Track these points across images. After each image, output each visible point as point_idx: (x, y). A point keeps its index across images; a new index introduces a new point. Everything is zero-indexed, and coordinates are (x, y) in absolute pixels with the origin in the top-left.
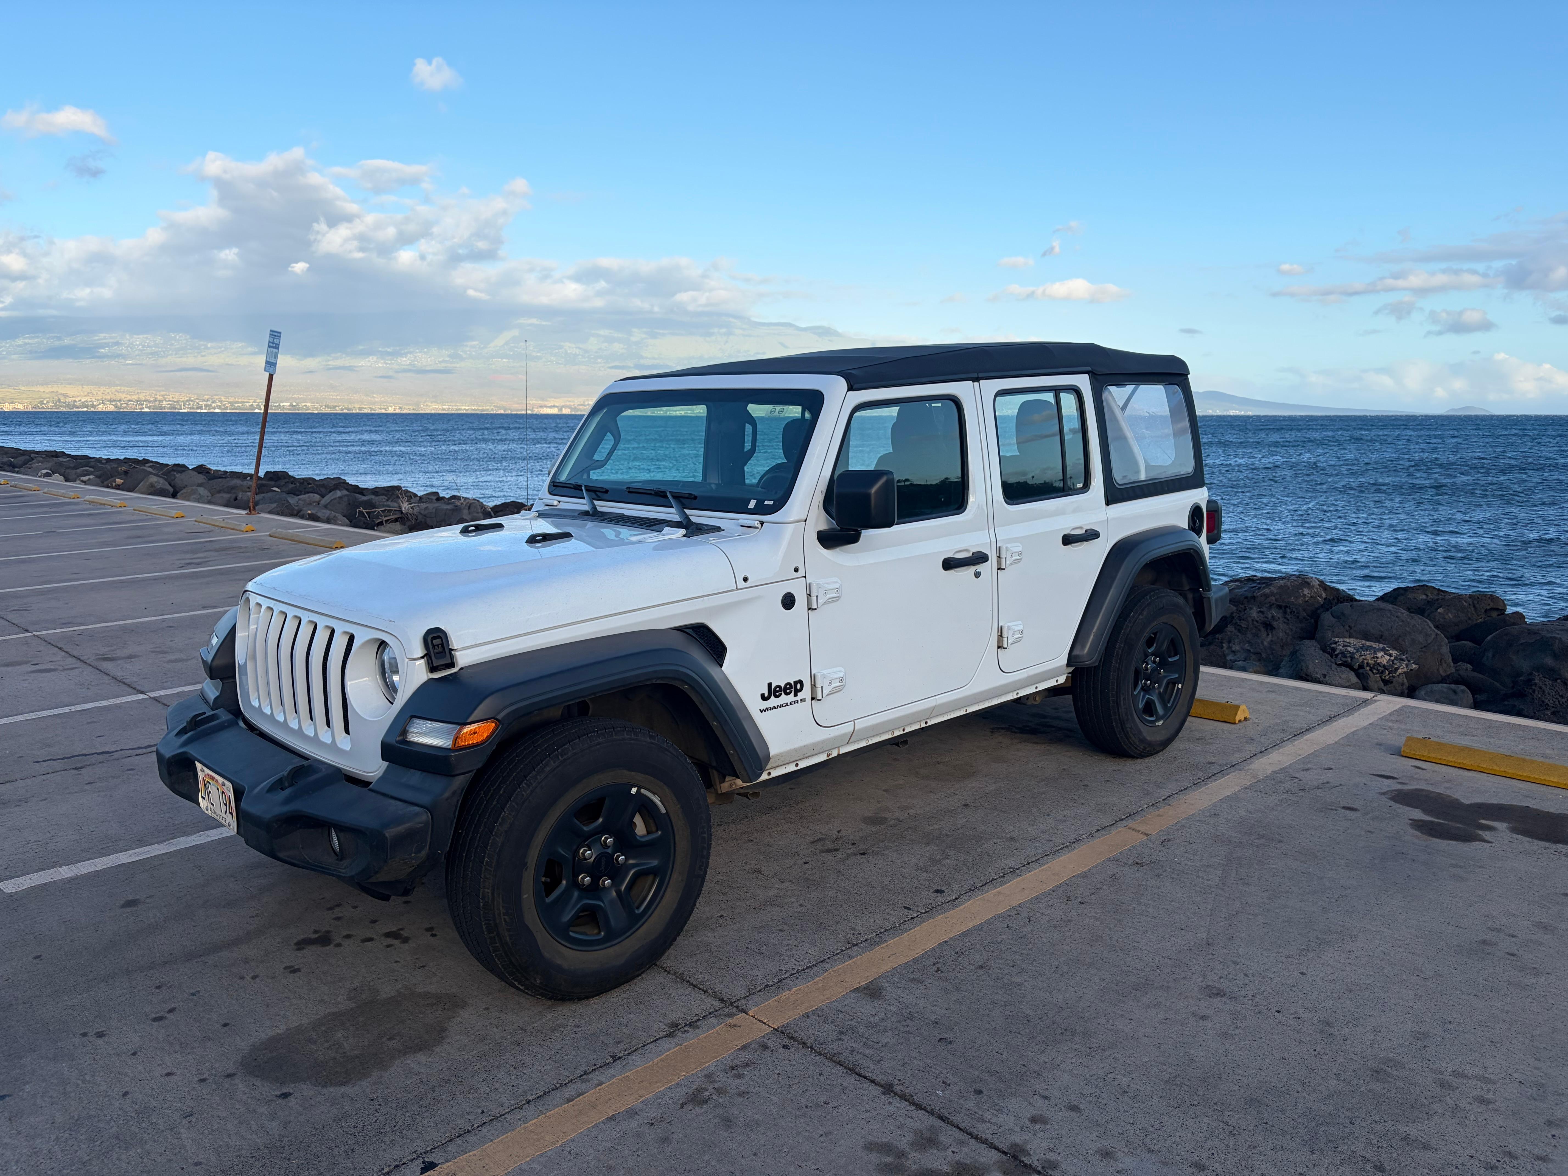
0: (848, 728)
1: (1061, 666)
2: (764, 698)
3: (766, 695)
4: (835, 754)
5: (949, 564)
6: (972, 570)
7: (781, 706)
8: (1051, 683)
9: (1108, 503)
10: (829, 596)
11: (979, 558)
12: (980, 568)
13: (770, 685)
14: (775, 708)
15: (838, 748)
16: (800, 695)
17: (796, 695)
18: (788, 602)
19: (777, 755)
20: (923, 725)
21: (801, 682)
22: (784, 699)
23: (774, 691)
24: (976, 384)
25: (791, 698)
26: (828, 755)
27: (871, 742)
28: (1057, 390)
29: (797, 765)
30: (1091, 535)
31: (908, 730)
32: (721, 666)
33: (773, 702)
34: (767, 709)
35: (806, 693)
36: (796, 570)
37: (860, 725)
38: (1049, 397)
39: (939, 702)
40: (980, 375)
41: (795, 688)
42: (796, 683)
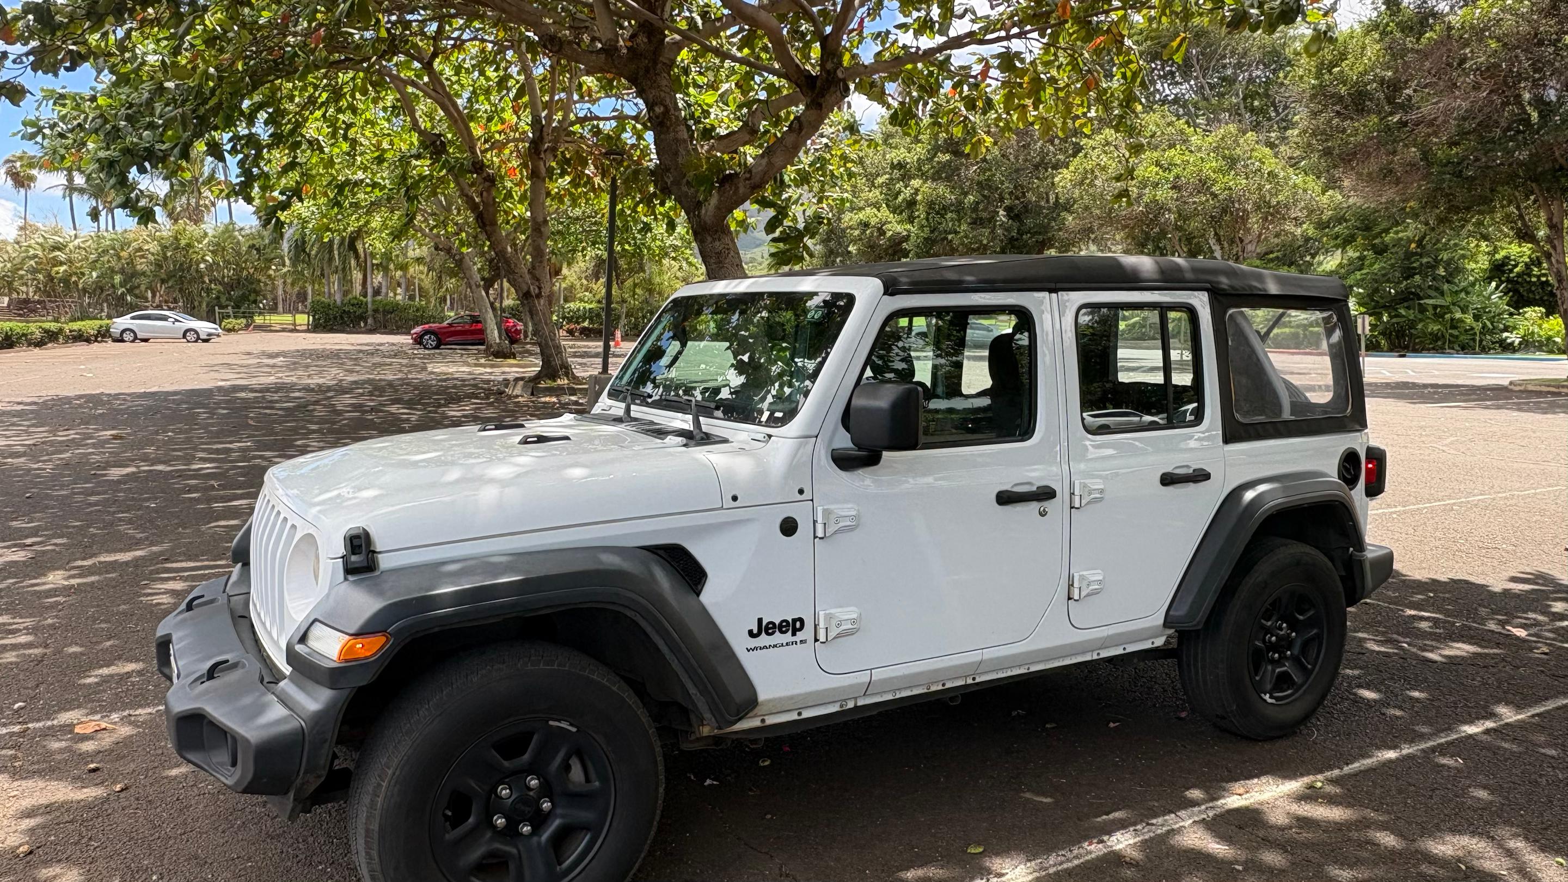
0: (864, 678)
1: (1157, 627)
2: (751, 633)
3: (755, 631)
4: (851, 705)
5: (1005, 498)
6: (1034, 506)
7: (775, 646)
8: (1147, 645)
9: (1227, 440)
10: (841, 524)
11: (1046, 494)
12: (1048, 504)
13: (760, 621)
14: (765, 647)
15: (856, 698)
16: (800, 636)
17: (794, 634)
18: (789, 527)
19: (769, 701)
20: (970, 681)
21: (801, 620)
22: (778, 638)
23: (766, 628)
24: (1054, 295)
25: (788, 637)
26: (841, 706)
27: (898, 696)
28: (1163, 309)
29: (800, 714)
30: (1201, 476)
31: (948, 685)
32: (698, 594)
33: (764, 640)
34: (756, 648)
35: (806, 634)
36: (801, 492)
37: (878, 675)
38: (1154, 316)
39: (986, 657)
40: (1059, 285)
41: (795, 626)
42: (794, 621)
